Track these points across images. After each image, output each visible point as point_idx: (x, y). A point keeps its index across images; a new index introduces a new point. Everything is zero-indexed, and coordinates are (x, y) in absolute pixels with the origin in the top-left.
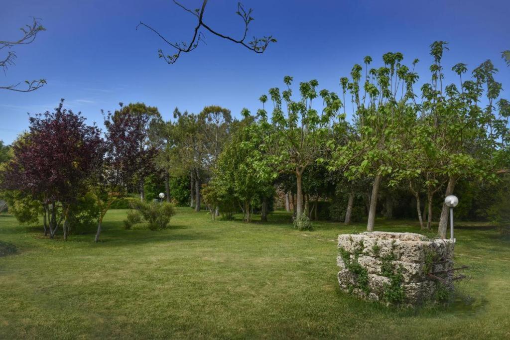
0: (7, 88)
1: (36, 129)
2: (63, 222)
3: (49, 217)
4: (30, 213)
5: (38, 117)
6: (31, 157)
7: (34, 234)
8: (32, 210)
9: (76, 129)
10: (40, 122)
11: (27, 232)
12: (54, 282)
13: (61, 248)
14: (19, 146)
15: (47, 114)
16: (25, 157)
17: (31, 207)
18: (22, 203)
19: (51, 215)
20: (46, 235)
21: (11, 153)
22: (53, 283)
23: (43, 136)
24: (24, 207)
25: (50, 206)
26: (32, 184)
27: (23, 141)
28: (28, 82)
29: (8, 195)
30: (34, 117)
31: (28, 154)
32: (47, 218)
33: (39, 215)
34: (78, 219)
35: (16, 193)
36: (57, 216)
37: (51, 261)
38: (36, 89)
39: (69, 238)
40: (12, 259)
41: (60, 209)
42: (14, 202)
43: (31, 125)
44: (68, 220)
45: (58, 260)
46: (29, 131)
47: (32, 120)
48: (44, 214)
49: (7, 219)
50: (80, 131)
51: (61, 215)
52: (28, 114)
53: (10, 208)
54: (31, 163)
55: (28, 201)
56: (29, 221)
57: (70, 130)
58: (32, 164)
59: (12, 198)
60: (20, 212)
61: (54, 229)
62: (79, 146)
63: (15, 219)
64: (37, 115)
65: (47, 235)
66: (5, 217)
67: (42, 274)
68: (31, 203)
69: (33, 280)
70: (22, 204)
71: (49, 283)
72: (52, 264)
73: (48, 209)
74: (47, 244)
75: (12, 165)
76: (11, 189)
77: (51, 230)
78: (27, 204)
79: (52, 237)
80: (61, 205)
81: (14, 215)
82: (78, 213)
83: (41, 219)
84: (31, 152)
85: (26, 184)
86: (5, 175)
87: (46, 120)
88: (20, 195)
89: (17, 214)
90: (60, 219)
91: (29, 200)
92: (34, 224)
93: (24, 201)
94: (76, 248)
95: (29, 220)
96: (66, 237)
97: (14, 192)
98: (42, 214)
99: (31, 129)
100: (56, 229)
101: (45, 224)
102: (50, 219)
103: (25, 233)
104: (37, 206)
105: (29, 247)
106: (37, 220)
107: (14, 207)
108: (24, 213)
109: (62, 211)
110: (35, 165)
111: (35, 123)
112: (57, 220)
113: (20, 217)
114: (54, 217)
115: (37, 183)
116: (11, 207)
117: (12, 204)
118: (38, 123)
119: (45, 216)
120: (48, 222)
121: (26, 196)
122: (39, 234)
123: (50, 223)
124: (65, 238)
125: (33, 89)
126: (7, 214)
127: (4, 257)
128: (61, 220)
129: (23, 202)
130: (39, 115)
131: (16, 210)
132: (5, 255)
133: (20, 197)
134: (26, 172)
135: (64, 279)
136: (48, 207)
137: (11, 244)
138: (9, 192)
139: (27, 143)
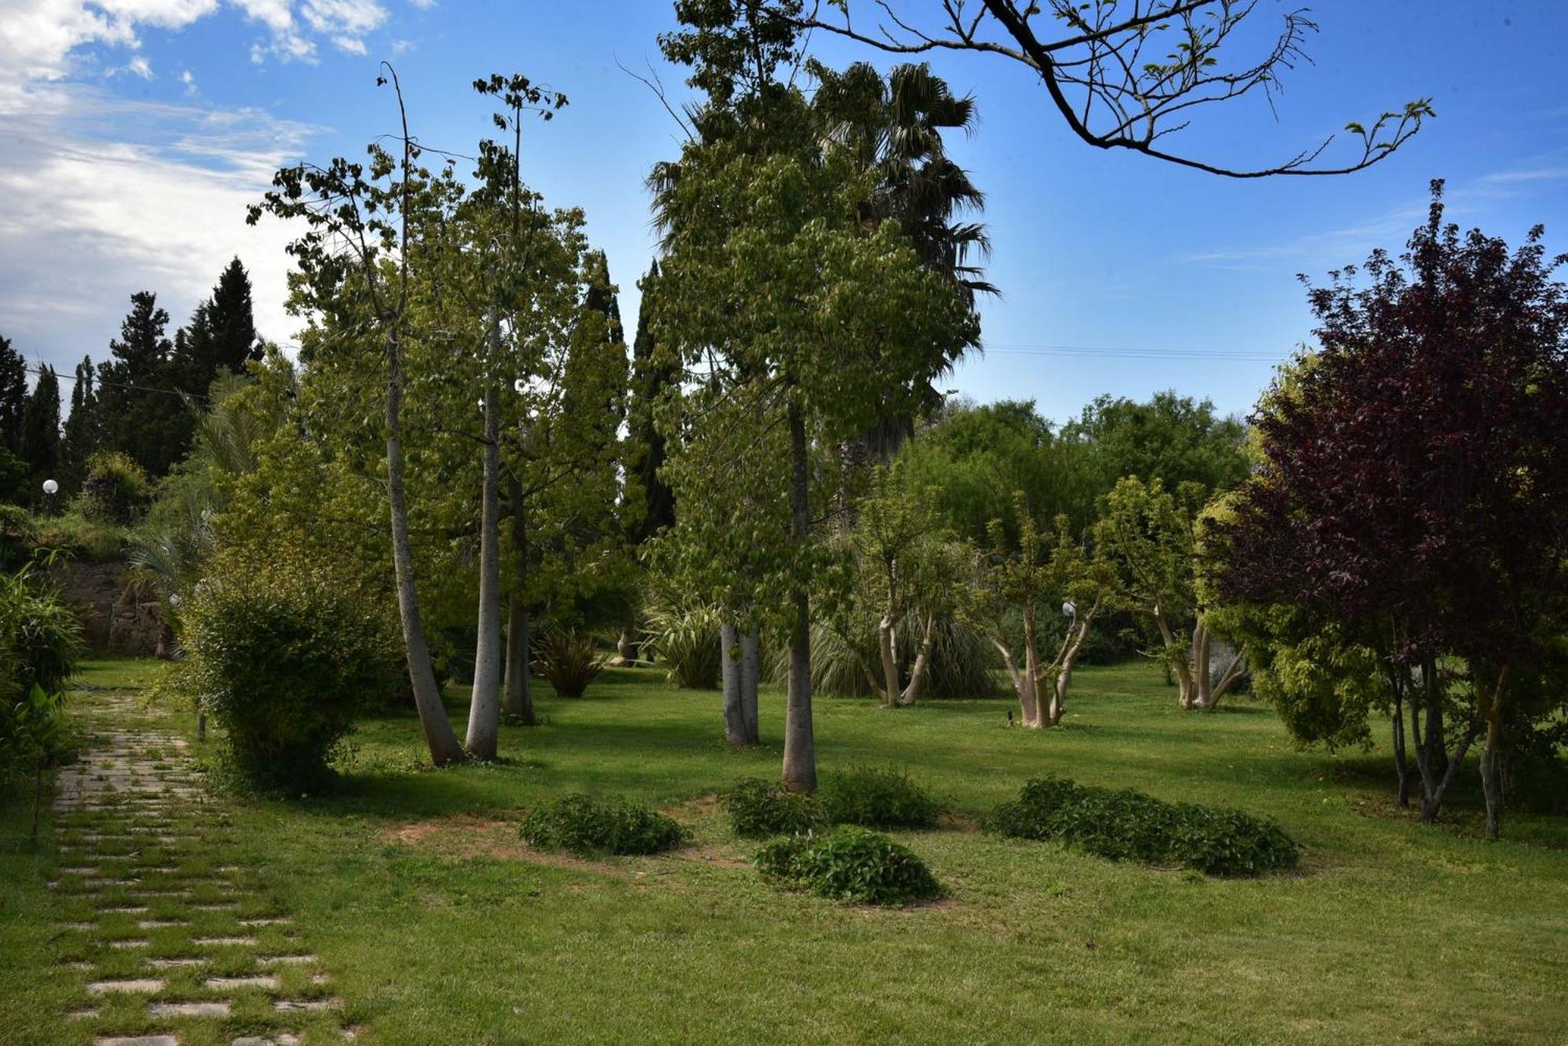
0: (1281, 171)
1: (1343, 338)
2: (1479, 748)
3: (1415, 725)
4: (1336, 701)
5: (1343, 282)
6: (1333, 458)
7: (1353, 795)
8: (1341, 690)
9: (1517, 311)
10: (1355, 305)
11: (1326, 785)
12: (1471, 1024)
13: (1477, 869)
14: (1280, 417)
15: (1377, 260)
16: (1308, 461)
17: (1339, 674)
18: (1303, 657)
19: (1423, 715)
20: (1404, 803)
21: (1254, 447)
22: (1463, 1027)
23: (1378, 363)
24: (1312, 675)
25: (1417, 671)
26: (1346, 576)
27: (1296, 394)
28: (1359, 129)
29: (1249, 626)
30: (1328, 285)
31: (1322, 449)
32: (1408, 727)
33: (1372, 711)
34: (1546, 738)
35: (1279, 615)
36: (1447, 722)
37: (1444, 928)
38: (1393, 149)
39: (1508, 826)
40: (1286, 892)
41: (1458, 690)
42: (1274, 653)
43: (1320, 324)
44: (1499, 742)
45: (1471, 923)
46: (1317, 347)
47: (1321, 299)
48: (1393, 706)
49: (1244, 724)
50: (1536, 318)
51: (1467, 715)
52: (1302, 277)
53: (1258, 678)
54: (1335, 484)
55: (1325, 651)
56: (1335, 738)
57: (1489, 320)
58: (1338, 489)
59: (1266, 636)
60: (1299, 696)
61: (1437, 777)
62: (1531, 388)
63: (1278, 727)
64: (1336, 274)
65: (1411, 801)
66: (1239, 716)
67: (1410, 976)
68: (1338, 660)
69: (1379, 998)
70: (1304, 664)
71: (1445, 1023)
72: (1449, 935)
73: (1410, 686)
74: (1415, 842)
75: (1259, 495)
76: (1261, 597)
77: (1426, 781)
78: (1323, 663)
79: (1431, 816)
80: (1461, 667)
81: (1273, 707)
82: (1543, 713)
83: (1380, 729)
84: (1334, 438)
85: (1322, 574)
86: (1236, 540)
87: (1378, 288)
88: (1293, 625)
89: (1285, 702)
90: (1461, 731)
91: (1332, 644)
92: (1352, 752)
93: (1311, 651)
94: (1545, 876)
95: (1330, 732)
96: (1496, 818)
97: (1274, 609)
98: (1386, 708)
99: (1326, 339)
100: (1446, 778)
101: (1401, 751)
102: (1423, 732)
103: (1318, 785)
104: (1361, 673)
105: (1343, 848)
106: (1365, 732)
107: (1273, 674)
108: (1313, 702)
109: (1471, 698)
110: (1349, 490)
111: (1335, 311)
112: (1447, 738)
113: (1299, 716)
114: (1435, 728)
115: (1365, 572)
116: (1264, 673)
117: (1266, 660)
118: (1346, 308)
119: (1398, 719)
120: (1410, 745)
121: (1315, 629)
122: (1375, 796)
123: (1420, 748)
124: (1490, 824)
125: (1380, 151)
126: (1242, 702)
127: (1254, 881)
128: (1470, 738)
129: (1309, 655)
130: (1343, 275)
131: (1281, 685)
132: (1253, 874)
133: (1294, 634)
134: (1319, 523)
135: (1513, 1020)
136: (1407, 676)
137: (1276, 831)
138: (1255, 613)
139: (1310, 398)
